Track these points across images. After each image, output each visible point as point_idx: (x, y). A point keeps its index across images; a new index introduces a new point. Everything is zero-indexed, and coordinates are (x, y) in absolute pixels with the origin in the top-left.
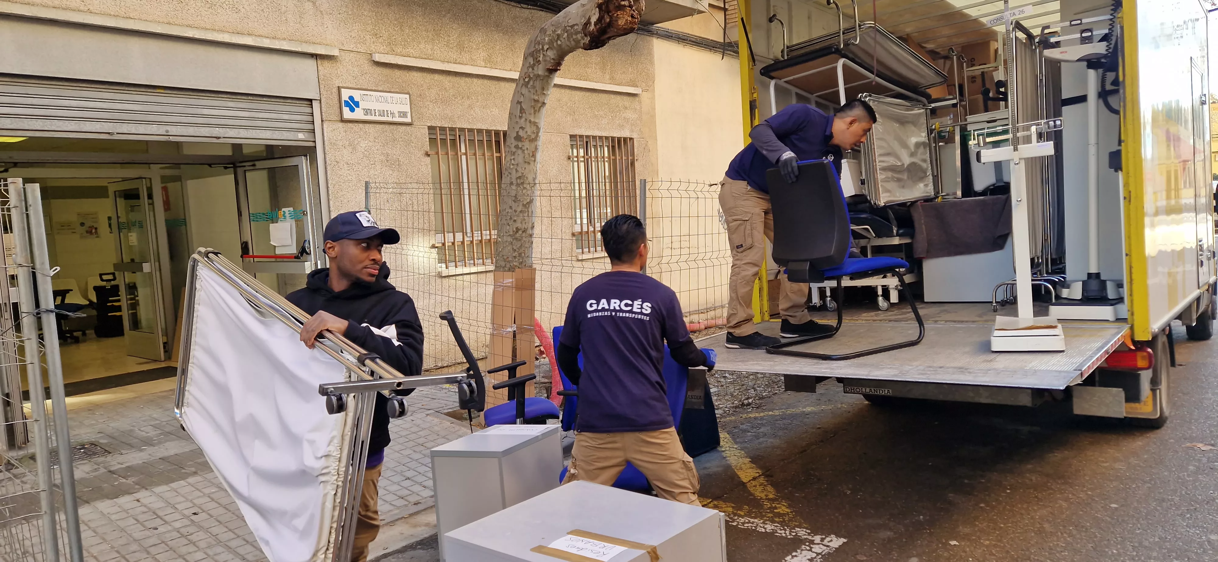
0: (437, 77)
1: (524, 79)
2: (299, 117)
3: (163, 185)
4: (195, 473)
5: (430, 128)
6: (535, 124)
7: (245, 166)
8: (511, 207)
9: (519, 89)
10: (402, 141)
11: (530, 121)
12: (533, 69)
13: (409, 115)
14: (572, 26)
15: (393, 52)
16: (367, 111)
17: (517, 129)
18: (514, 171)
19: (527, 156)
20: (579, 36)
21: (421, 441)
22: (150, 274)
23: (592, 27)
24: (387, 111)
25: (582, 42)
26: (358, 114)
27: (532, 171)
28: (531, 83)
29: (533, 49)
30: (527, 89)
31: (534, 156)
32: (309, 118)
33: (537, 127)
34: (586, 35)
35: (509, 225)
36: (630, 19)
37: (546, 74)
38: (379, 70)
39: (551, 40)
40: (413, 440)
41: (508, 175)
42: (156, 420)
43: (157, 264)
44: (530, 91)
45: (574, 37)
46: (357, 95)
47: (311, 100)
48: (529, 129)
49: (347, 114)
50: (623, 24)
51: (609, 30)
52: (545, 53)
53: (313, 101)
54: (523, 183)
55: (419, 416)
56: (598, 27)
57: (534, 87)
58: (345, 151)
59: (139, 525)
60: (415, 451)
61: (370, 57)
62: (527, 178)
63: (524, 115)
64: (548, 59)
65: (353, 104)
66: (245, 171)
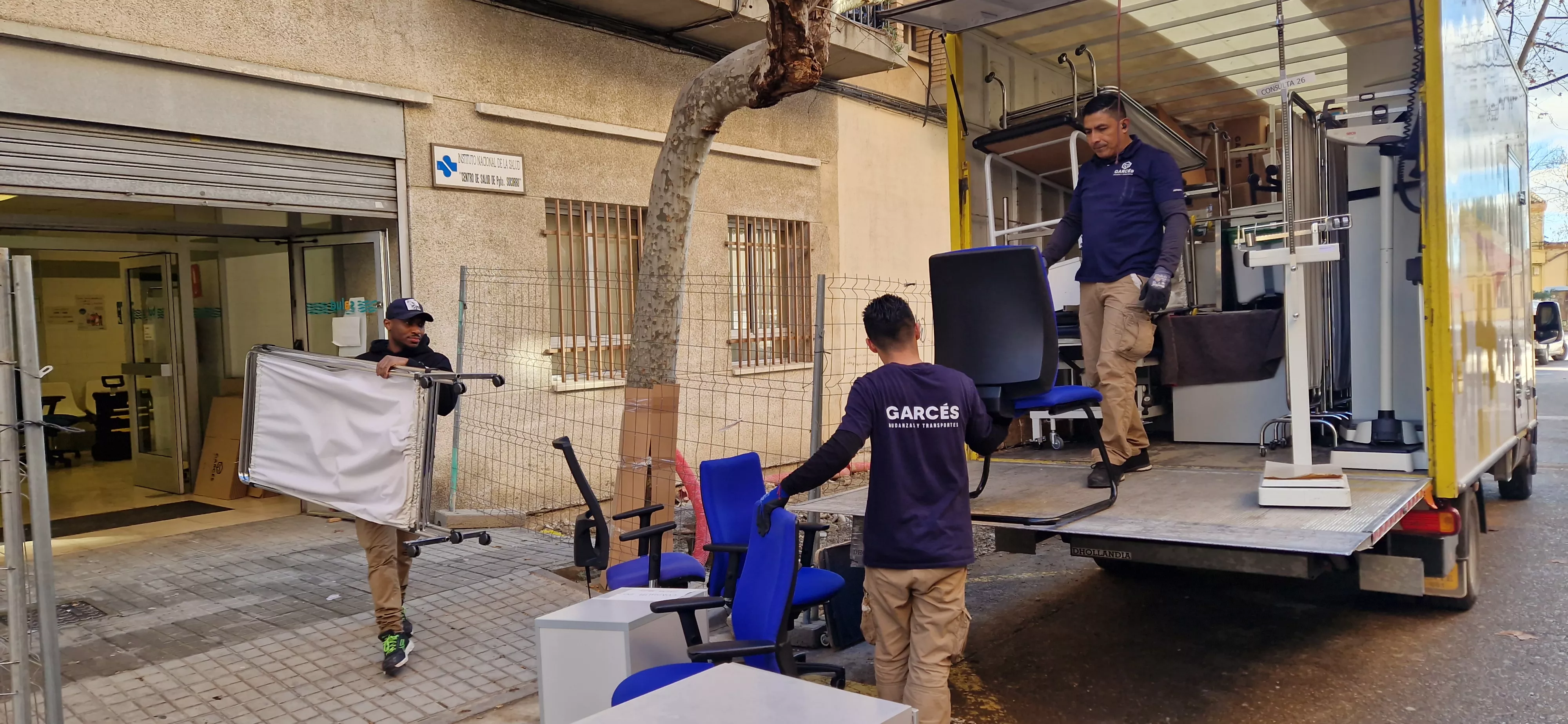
0: (559, 135)
1: (672, 143)
2: (377, 181)
3: (194, 263)
4: (220, 644)
5: (548, 200)
6: (684, 200)
7: (303, 242)
8: (650, 305)
9: (665, 154)
10: (511, 216)
11: (678, 196)
12: (684, 130)
13: (521, 183)
14: (736, 78)
15: (503, 102)
16: (466, 176)
17: (661, 206)
18: (656, 258)
19: (673, 240)
20: (744, 91)
21: (522, 607)
22: (171, 378)
23: (761, 80)
24: (493, 177)
25: (749, 97)
26: (455, 179)
27: (679, 260)
28: (681, 147)
29: (684, 105)
30: (675, 155)
31: (682, 240)
32: (391, 183)
33: (687, 203)
34: (753, 90)
35: (647, 328)
36: (809, 71)
37: (702, 136)
38: (485, 124)
39: (708, 94)
40: (511, 606)
41: (647, 264)
42: (170, 571)
43: (180, 366)
44: (679, 158)
45: (738, 91)
46: (454, 155)
47: (393, 160)
48: (677, 206)
49: (440, 178)
50: (801, 77)
51: (782, 84)
52: (700, 110)
53: (397, 161)
54: (666, 275)
55: (520, 573)
56: (769, 80)
57: (684, 152)
58: (435, 226)
59: (140, 712)
60: (513, 620)
61: (473, 107)
62: (672, 268)
63: (670, 187)
64: (704, 118)
65: (448, 166)
66: (303, 248)
